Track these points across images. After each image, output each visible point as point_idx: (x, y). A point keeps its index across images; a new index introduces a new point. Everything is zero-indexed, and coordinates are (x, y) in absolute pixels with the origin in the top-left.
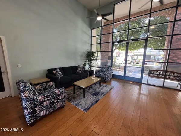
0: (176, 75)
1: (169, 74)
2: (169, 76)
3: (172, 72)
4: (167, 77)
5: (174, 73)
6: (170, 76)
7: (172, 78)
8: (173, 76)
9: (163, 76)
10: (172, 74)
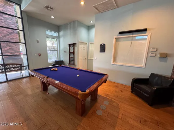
0: (15, 66)
1: (9, 67)
2: (9, 68)
3: (10, 64)
4: (8, 69)
5: (13, 64)
6: (11, 68)
7: (13, 69)
8: (14, 68)
9: (4, 70)
10: (12, 66)
